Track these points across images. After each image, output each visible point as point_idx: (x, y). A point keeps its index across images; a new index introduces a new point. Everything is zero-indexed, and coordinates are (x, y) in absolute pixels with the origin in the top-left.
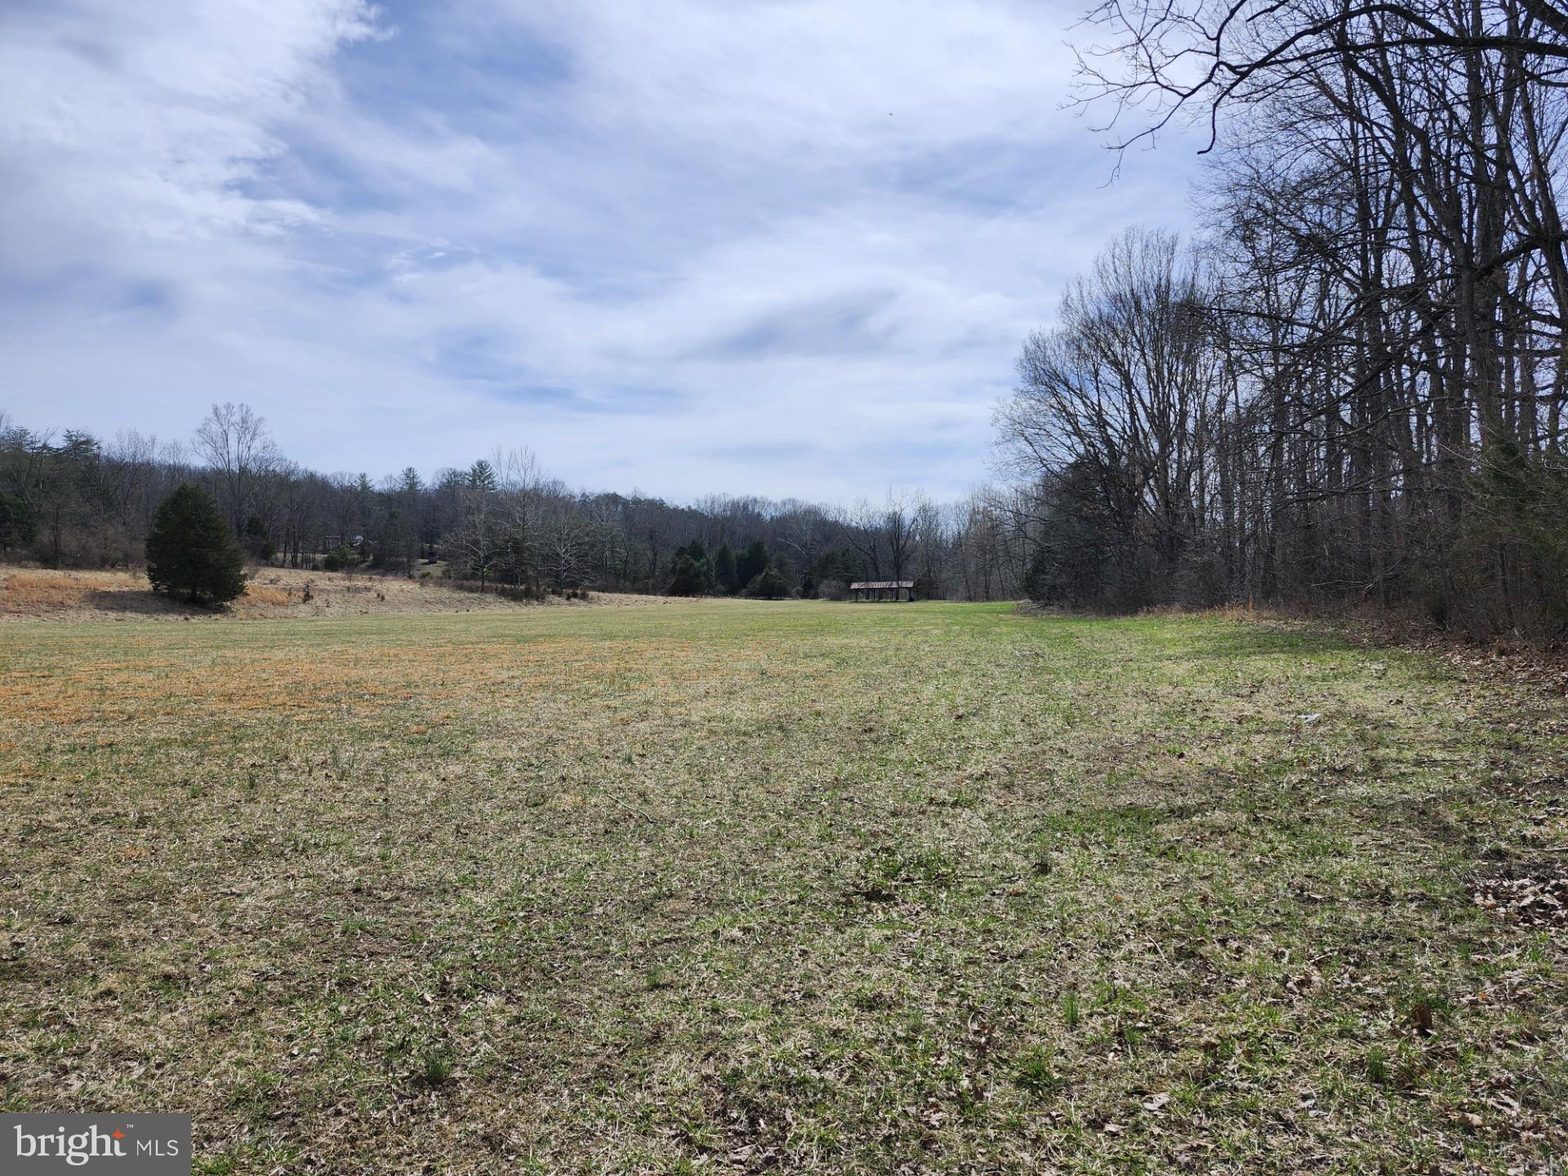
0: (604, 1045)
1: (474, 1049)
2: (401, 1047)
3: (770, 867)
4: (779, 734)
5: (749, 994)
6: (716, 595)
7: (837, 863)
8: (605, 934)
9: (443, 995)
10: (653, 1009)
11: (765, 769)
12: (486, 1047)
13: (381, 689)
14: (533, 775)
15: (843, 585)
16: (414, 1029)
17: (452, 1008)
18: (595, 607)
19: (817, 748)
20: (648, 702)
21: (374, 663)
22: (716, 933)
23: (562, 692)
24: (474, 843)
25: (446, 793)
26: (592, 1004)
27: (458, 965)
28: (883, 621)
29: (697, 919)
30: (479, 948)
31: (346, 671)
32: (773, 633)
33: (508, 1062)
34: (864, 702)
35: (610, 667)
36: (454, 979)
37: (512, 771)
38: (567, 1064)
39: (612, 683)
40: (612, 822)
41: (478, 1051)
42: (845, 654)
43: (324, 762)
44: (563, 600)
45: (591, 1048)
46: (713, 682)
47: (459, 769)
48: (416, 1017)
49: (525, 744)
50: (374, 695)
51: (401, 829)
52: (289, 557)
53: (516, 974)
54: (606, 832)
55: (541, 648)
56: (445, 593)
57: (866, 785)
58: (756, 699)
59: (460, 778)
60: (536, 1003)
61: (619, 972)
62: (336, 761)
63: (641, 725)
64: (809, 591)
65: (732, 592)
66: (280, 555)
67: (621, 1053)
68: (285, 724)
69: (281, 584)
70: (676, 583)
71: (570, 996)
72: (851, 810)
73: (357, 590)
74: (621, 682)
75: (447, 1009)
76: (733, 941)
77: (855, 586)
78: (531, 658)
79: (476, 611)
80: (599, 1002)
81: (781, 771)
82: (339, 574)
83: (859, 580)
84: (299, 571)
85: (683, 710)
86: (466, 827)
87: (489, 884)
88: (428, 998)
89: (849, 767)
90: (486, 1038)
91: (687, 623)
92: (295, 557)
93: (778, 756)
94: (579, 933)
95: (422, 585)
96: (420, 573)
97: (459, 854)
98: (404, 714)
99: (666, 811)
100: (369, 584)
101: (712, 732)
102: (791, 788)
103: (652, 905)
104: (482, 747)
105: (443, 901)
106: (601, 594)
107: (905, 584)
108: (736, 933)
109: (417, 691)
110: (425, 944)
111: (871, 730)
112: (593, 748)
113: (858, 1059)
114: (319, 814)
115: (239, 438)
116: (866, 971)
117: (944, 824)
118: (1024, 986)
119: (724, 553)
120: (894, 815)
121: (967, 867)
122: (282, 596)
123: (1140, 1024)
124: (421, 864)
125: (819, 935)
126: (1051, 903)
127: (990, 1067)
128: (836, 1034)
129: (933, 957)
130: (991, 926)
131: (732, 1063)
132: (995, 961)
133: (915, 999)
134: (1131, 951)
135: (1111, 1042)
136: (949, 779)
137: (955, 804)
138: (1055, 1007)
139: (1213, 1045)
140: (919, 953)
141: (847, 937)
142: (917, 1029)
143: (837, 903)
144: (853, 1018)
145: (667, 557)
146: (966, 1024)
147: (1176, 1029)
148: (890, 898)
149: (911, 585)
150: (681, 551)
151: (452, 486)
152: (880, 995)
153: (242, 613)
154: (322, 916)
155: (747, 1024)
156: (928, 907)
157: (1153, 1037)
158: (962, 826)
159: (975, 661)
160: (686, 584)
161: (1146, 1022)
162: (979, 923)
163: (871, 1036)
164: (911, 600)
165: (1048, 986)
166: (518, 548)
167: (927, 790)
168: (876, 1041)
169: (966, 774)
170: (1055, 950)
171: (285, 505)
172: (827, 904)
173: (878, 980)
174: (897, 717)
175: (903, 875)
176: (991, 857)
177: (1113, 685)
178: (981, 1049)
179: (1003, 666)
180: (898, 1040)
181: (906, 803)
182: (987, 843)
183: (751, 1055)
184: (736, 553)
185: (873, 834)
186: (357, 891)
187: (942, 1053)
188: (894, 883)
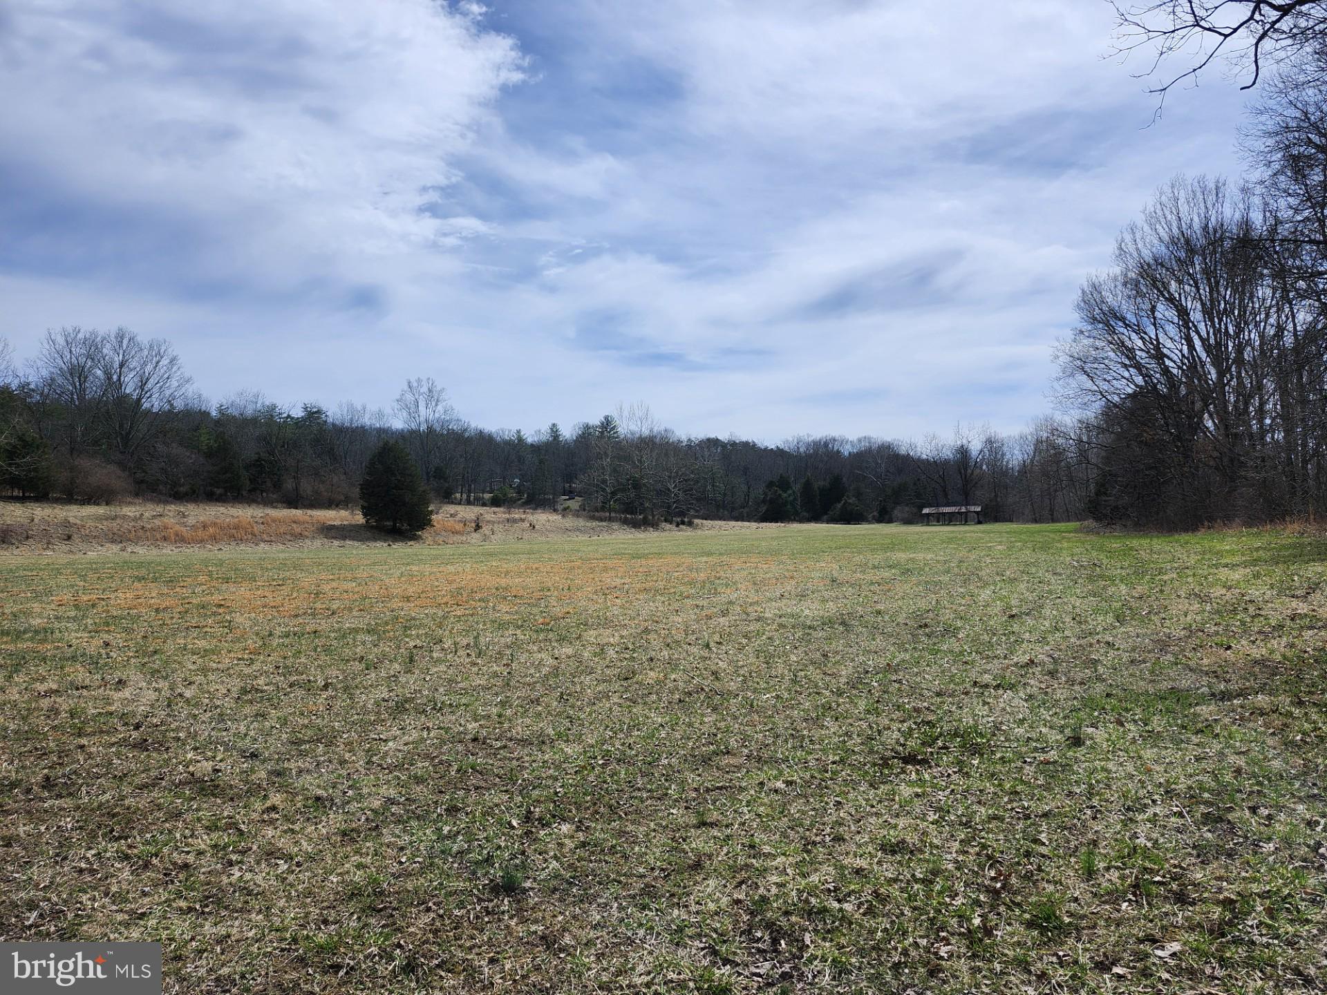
0: (653, 869)
1: (544, 866)
2: (487, 860)
3: (816, 734)
4: (841, 628)
5: (784, 835)
6: (801, 521)
7: (879, 732)
8: (666, 780)
9: (527, 822)
10: (699, 842)
11: (824, 655)
12: (554, 864)
13: (521, 593)
14: (628, 656)
15: (915, 510)
16: (499, 847)
17: (532, 832)
18: (699, 532)
19: (874, 640)
20: (730, 603)
21: (520, 574)
22: (762, 784)
23: (661, 595)
24: (572, 707)
25: (557, 668)
26: (647, 835)
27: (542, 799)
28: (950, 540)
29: (747, 772)
30: (561, 787)
31: (498, 580)
32: (848, 550)
33: (571, 877)
34: (923, 604)
35: (702, 576)
36: (537, 809)
37: (611, 653)
38: (620, 882)
39: (703, 587)
40: (686, 693)
41: (547, 867)
42: (910, 566)
43: (468, 645)
44: (673, 527)
45: (641, 870)
46: (789, 586)
47: (570, 651)
48: (503, 838)
49: (625, 633)
50: (515, 596)
51: (516, 696)
52: (465, 496)
53: (588, 808)
54: (680, 701)
55: (650, 562)
56: (581, 522)
57: (915, 670)
58: (824, 601)
59: (569, 658)
60: (600, 832)
61: (674, 811)
62: (476, 645)
63: (722, 620)
64: (884, 517)
65: (815, 518)
66: (458, 495)
67: (665, 876)
68: (445, 617)
69: (457, 518)
70: (767, 511)
71: (630, 828)
72: (899, 690)
73: (515, 521)
74: (711, 587)
75: (528, 833)
76: (776, 791)
77: (926, 511)
78: (641, 570)
79: (605, 536)
80: (653, 834)
81: (838, 657)
82: (502, 509)
83: (930, 506)
84: (472, 507)
85: (759, 609)
86: (568, 695)
87: (579, 738)
88: (514, 823)
89: (902, 655)
90: (555, 857)
91: (775, 543)
92: (469, 497)
93: (839, 645)
94: (646, 779)
95: (563, 516)
96: (562, 507)
97: (559, 714)
98: (535, 610)
99: (733, 686)
100: (523, 516)
101: (781, 626)
102: (845, 672)
103: (710, 759)
104: (591, 635)
105: (540, 750)
106: (704, 521)
107: (972, 508)
108: (780, 785)
109: (548, 594)
110: (520, 781)
111: (926, 625)
112: (680, 637)
113: (876, 894)
114: (457, 683)
115: (427, 404)
116: (893, 821)
117: (985, 703)
118: (1044, 840)
119: (808, 486)
120: (939, 694)
121: (1002, 739)
122: (459, 527)
123: (1157, 879)
124: (528, 721)
125: (854, 789)
126: (1081, 771)
127: (1002, 909)
128: (858, 872)
129: (960, 813)
130: (1019, 788)
131: (761, 891)
132: (1019, 818)
133: (937, 847)
134: (1155, 815)
135: (1125, 892)
136: (995, 666)
137: (997, 687)
138: (1073, 860)
139: (1232, 902)
140: (946, 808)
141: (879, 792)
142: (936, 872)
143: (875, 765)
144: (876, 860)
145: (759, 491)
146: (984, 871)
147: (1194, 885)
148: (924, 762)
149: (979, 509)
150: (771, 484)
151: (586, 437)
152: (903, 841)
153: (430, 540)
154: (444, 758)
155: (778, 860)
156: (960, 771)
157: (1170, 891)
158: (1002, 705)
159: (1034, 570)
160: (775, 512)
161: (1164, 877)
162: (1007, 786)
163: (890, 875)
164: (979, 522)
165: (1068, 842)
166: (637, 486)
167: (973, 675)
168: (896, 880)
169: (1012, 662)
170: (1080, 811)
171: (461, 456)
172: (865, 765)
173: (903, 828)
174: (952, 616)
175: (940, 743)
176: (1027, 731)
177: (1167, 589)
178: (996, 893)
179: (1060, 575)
180: (916, 881)
181: (952, 686)
182: (1024, 719)
183: (779, 885)
184: (818, 484)
185: (917, 710)
186: (475, 740)
187: (957, 895)
188: (929, 750)
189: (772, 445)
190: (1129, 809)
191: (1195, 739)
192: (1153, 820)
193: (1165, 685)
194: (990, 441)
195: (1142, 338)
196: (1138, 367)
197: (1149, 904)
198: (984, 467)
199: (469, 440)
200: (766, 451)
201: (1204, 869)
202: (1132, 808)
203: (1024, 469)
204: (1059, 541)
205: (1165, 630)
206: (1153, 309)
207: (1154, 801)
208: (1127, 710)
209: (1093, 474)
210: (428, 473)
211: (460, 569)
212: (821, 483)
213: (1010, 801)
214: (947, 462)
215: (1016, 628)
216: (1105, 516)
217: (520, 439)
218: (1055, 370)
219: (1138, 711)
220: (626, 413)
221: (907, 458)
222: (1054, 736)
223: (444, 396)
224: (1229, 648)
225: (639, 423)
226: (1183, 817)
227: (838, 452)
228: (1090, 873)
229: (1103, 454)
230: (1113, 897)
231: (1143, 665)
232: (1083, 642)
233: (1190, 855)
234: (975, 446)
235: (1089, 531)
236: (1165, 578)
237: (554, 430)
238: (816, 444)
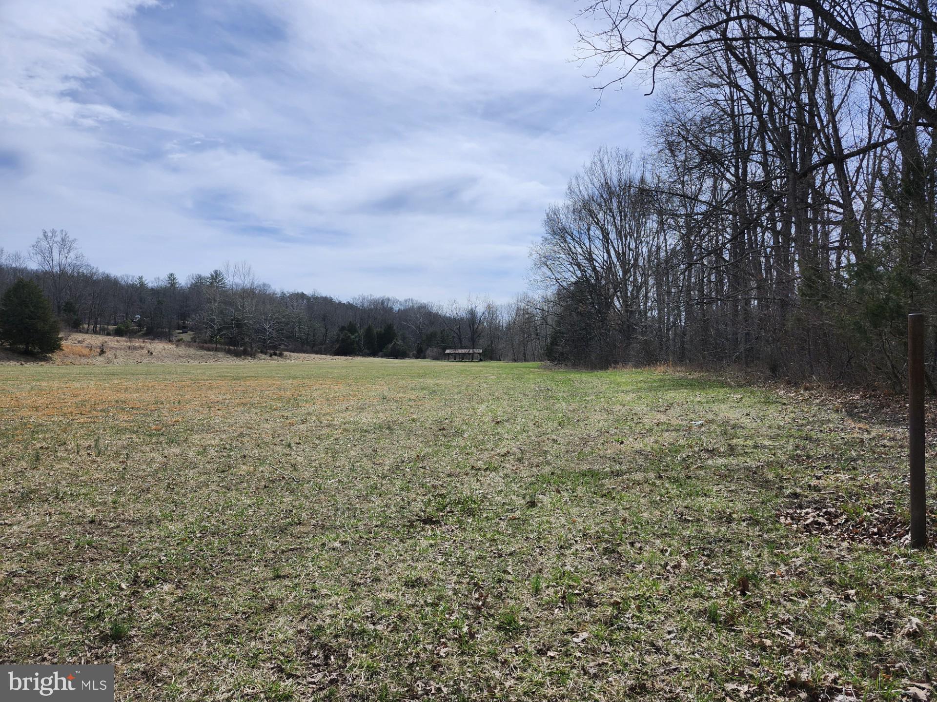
0: (236, 613)
1: (148, 617)
2: (98, 616)
3: (365, 506)
4: (387, 431)
5: (338, 580)
6: (364, 355)
7: (409, 503)
8: (251, 546)
9: (135, 584)
10: (274, 590)
11: (374, 451)
12: (156, 616)
13: (138, 405)
14: (225, 454)
15: (440, 350)
16: (110, 605)
17: (138, 592)
18: (287, 361)
19: (409, 439)
20: (309, 414)
21: (137, 390)
22: (324, 544)
23: (255, 408)
24: (177, 494)
25: (166, 464)
26: (233, 588)
27: (148, 566)
28: (462, 372)
29: (314, 537)
30: (164, 556)
31: (118, 395)
32: (395, 377)
33: (170, 624)
34: (442, 414)
35: (288, 394)
36: (144, 574)
37: (212, 452)
38: (209, 625)
39: (288, 402)
40: (270, 481)
41: (150, 618)
42: (436, 389)
43: (89, 446)
44: (267, 357)
45: (227, 615)
46: (353, 402)
47: (177, 451)
48: (114, 598)
49: (224, 436)
50: (132, 408)
51: (129, 487)
52: (91, 327)
53: (187, 571)
54: (265, 487)
55: (248, 383)
56: (192, 351)
57: (435, 459)
58: (377, 412)
59: (177, 456)
60: (195, 588)
61: (256, 569)
62: (96, 446)
63: (301, 426)
64: (420, 354)
65: (374, 354)
66: (86, 326)
67: (246, 618)
68: (70, 424)
69: (85, 344)
70: (339, 347)
71: (220, 583)
72: (424, 473)
73: (135, 348)
74: (294, 402)
75: (135, 593)
76: (334, 549)
77: (447, 351)
78: (240, 389)
79: (212, 363)
80: (239, 587)
81: (384, 452)
82: (124, 339)
83: (450, 348)
84: (98, 336)
85: (330, 418)
86: (175, 484)
87: (182, 518)
88: (124, 586)
89: (427, 450)
90: (157, 610)
91: (344, 371)
92: (95, 327)
93: (385, 443)
94: (235, 546)
95: (177, 346)
96: (176, 339)
97: (165, 500)
98: (149, 419)
99: (307, 475)
100: (143, 345)
101: (345, 430)
102: (388, 462)
103: (286, 529)
104: (196, 438)
105: (149, 528)
106: (292, 354)
107: (477, 351)
108: (337, 544)
109: (161, 406)
110: (130, 553)
111: (444, 429)
112: (268, 439)
113: (400, 617)
114: (78, 477)
115: (60, 251)
116: (414, 565)
117: (478, 481)
118: (510, 571)
119: (369, 330)
120: (449, 476)
121: (488, 504)
122: (86, 351)
123: (577, 592)
124: (139, 506)
125: (389, 544)
126: (534, 523)
127: (482, 619)
128: (389, 602)
129: (458, 556)
130: (496, 537)
131: (319, 622)
132: (495, 557)
133: (442, 580)
134: (577, 550)
135: (557, 602)
136: (485, 456)
137: (486, 469)
138: (527, 583)
139: (618, 603)
140: (449, 553)
141: (406, 545)
142: (440, 598)
143: (404, 526)
144: (401, 593)
145: (334, 332)
146: (471, 594)
147: (597, 594)
148: (437, 522)
149: (481, 351)
150: (342, 329)
151: (198, 285)
152: (420, 578)
153: (59, 361)
154: (64, 537)
155: (333, 598)
156: (460, 527)
157: (583, 599)
158: (488, 482)
159: (512, 392)
160: (345, 349)
161: (580, 590)
162: (489, 536)
163: (410, 603)
164: (481, 360)
165: (524, 571)
166: (239, 324)
167: (472, 462)
168: (413, 606)
169: (496, 453)
170: (533, 550)
171: (89, 295)
172: (398, 526)
173: (421, 570)
174: (461, 422)
175: (448, 509)
176: (503, 498)
177: (589, 406)
178: (478, 609)
179: (528, 396)
180: (427, 605)
181: (458, 469)
182: (502, 491)
183: (332, 617)
184: (377, 330)
185: (434, 487)
186: (92, 522)
187: (453, 612)
188: (441, 514)
189: (344, 300)
190: (561, 547)
191: (601, 501)
192: (575, 554)
193: (585, 467)
194: (489, 307)
195: (582, 248)
196: (579, 265)
197: (571, 609)
198: (485, 324)
199: (97, 282)
200: (340, 305)
201: (603, 584)
202: (564, 546)
203: (509, 327)
204: (528, 374)
205: (587, 431)
206: (589, 229)
207: (576, 541)
208: (563, 483)
209: (550, 331)
210: (59, 307)
211: (85, 386)
212: (379, 329)
213: (491, 546)
214: (462, 319)
215: (499, 430)
216: (556, 358)
217: (142, 284)
218: (530, 263)
219: (569, 483)
220: (231, 269)
221: (436, 315)
222: (519, 501)
223: (75, 245)
224: (622, 443)
225: (243, 277)
226: (593, 551)
227: (391, 308)
228: (537, 591)
229: (556, 319)
230: (550, 606)
231: (573, 454)
232: (539, 439)
233: (596, 575)
234: (480, 310)
235: (546, 368)
236: (588, 398)
237: (172, 277)
238: (376, 302)
